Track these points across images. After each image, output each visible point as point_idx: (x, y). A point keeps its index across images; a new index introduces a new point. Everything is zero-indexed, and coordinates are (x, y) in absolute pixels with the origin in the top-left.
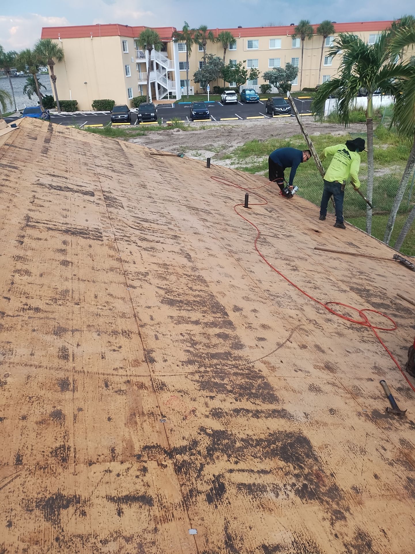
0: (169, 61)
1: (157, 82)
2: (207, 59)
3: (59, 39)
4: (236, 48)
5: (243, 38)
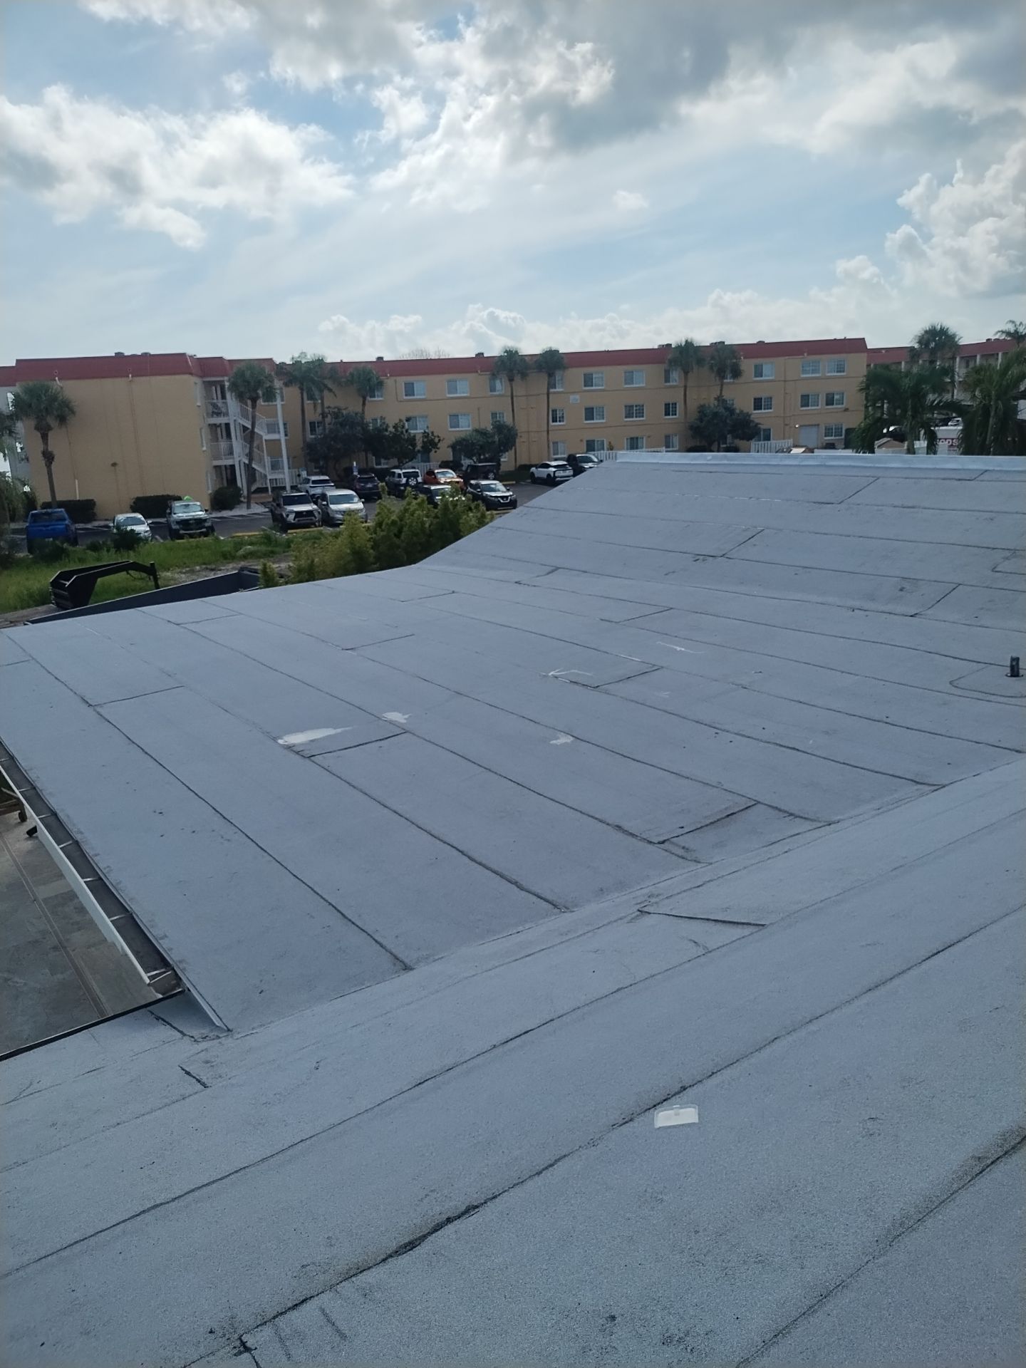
2: (330, 417)
3: (55, 380)
4: (382, 396)
5: (395, 378)
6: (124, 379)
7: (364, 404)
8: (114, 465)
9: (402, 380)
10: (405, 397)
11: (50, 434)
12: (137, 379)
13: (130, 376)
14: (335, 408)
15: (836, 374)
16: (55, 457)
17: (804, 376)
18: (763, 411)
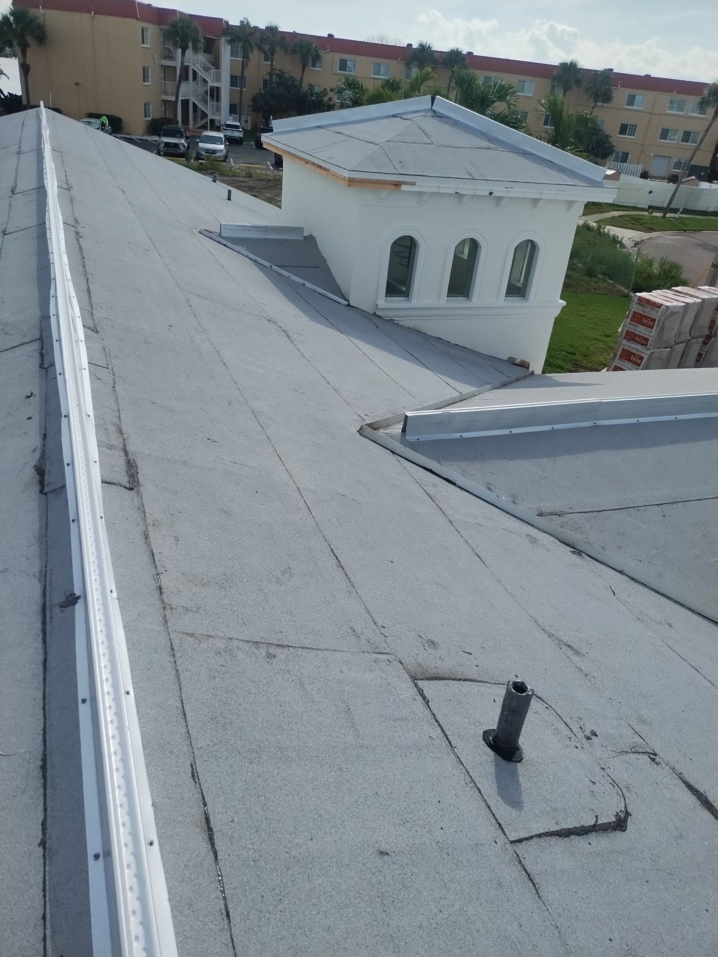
0: (213, 70)
1: (193, 100)
2: (274, 77)
3: (39, 8)
4: (320, 67)
5: (332, 53)
6: (89, 15)
7: (303, 71)
8: (77, 84)
9: (338, 57)
10: (338, 71)
11: (28, 51)
12: (97, 16)
13: (93, 13)
14: (279, 70)
15: (697, 115)
16: (31, 70)
17: (668, 112)
18: (626, 136)
